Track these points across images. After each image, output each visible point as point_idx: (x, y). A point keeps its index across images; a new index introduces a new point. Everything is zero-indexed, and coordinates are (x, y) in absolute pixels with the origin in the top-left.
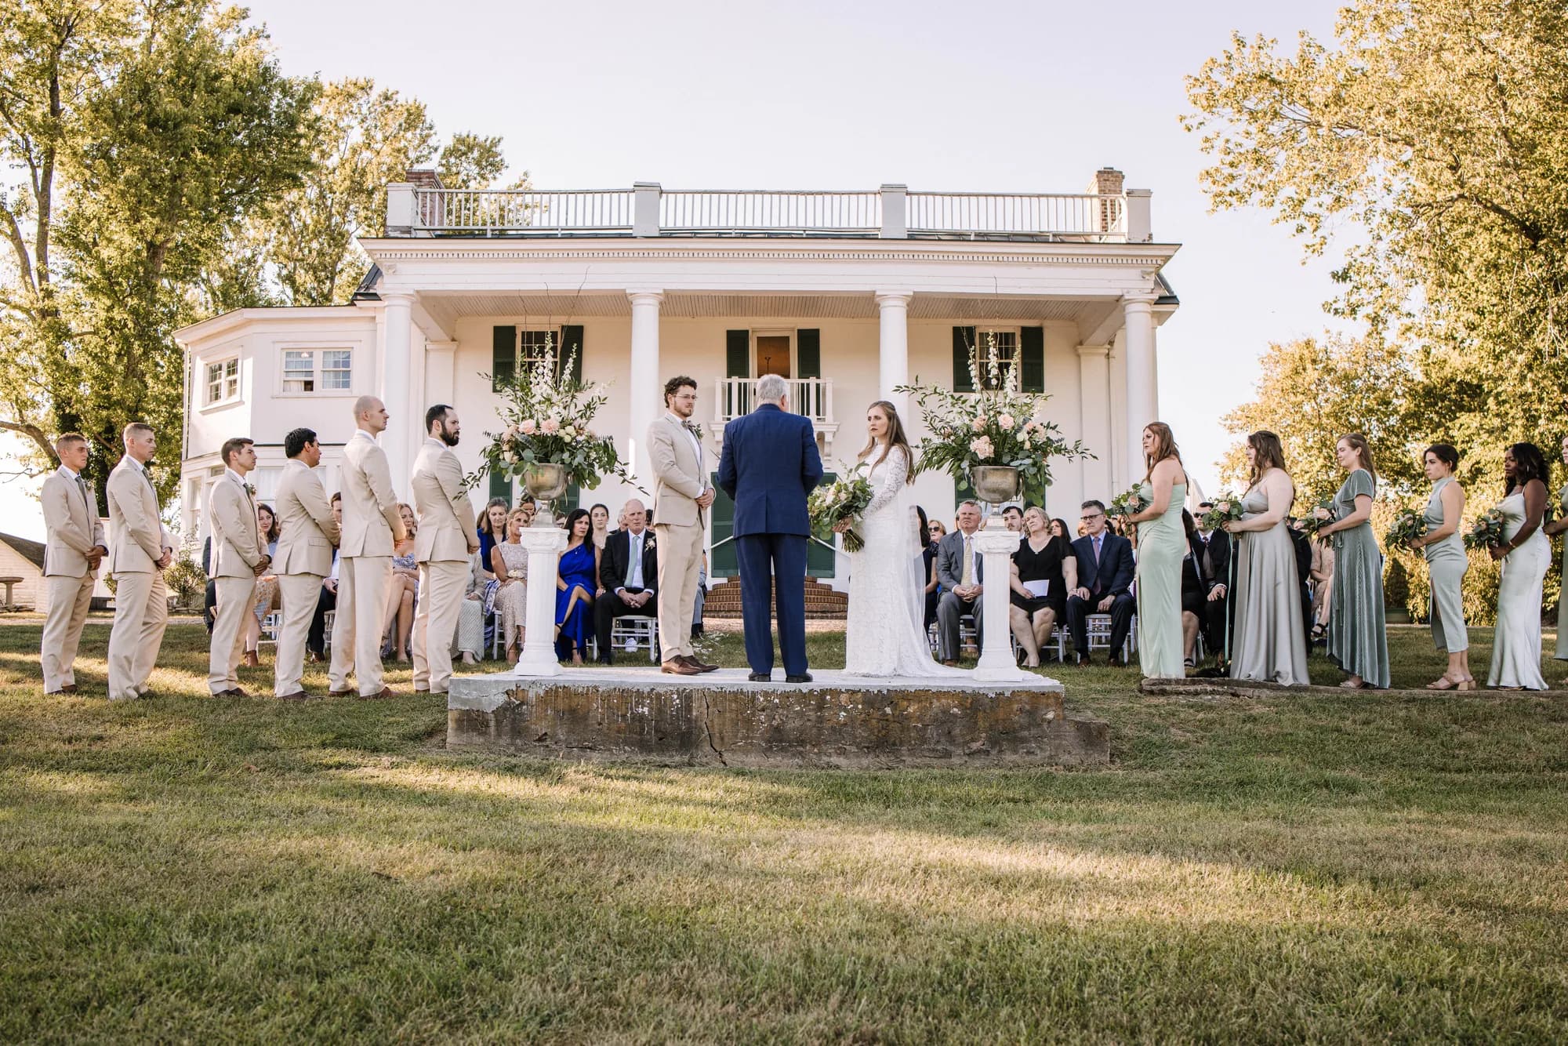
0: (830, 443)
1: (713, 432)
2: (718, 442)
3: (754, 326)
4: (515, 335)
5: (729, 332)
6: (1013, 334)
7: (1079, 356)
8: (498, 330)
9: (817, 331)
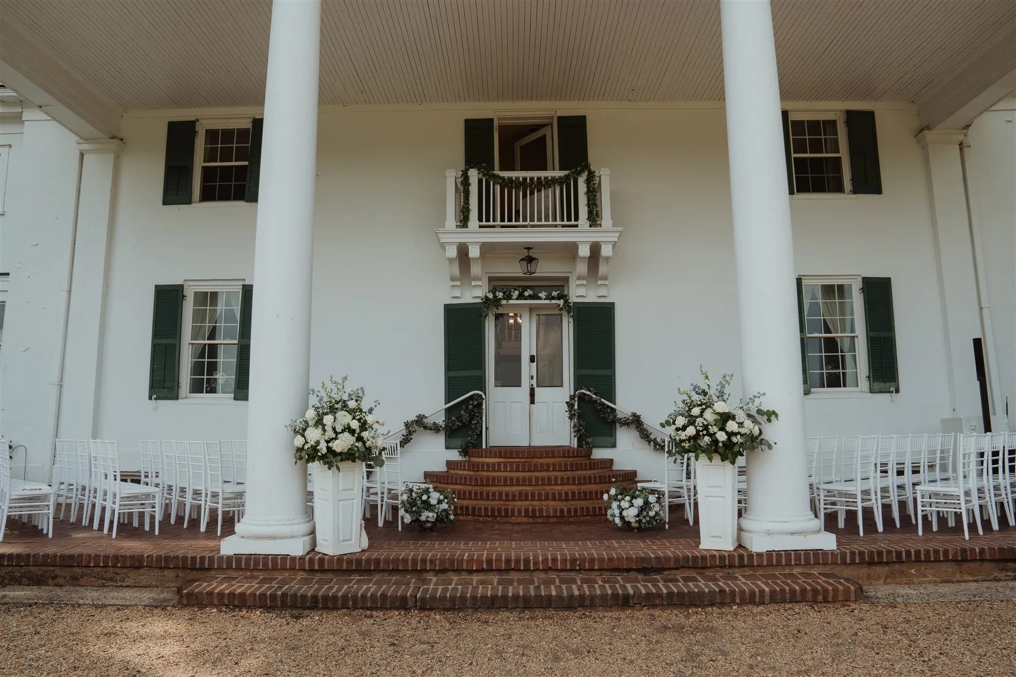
0: (607, 259)
1: (443, 246)
2: (451, 260)
3: (499, 114)
4: (194, 133)
5: (467, 121)
6: (833, 123)
7: (924, 148)
8: (174, 127)
9: (583, 118)
